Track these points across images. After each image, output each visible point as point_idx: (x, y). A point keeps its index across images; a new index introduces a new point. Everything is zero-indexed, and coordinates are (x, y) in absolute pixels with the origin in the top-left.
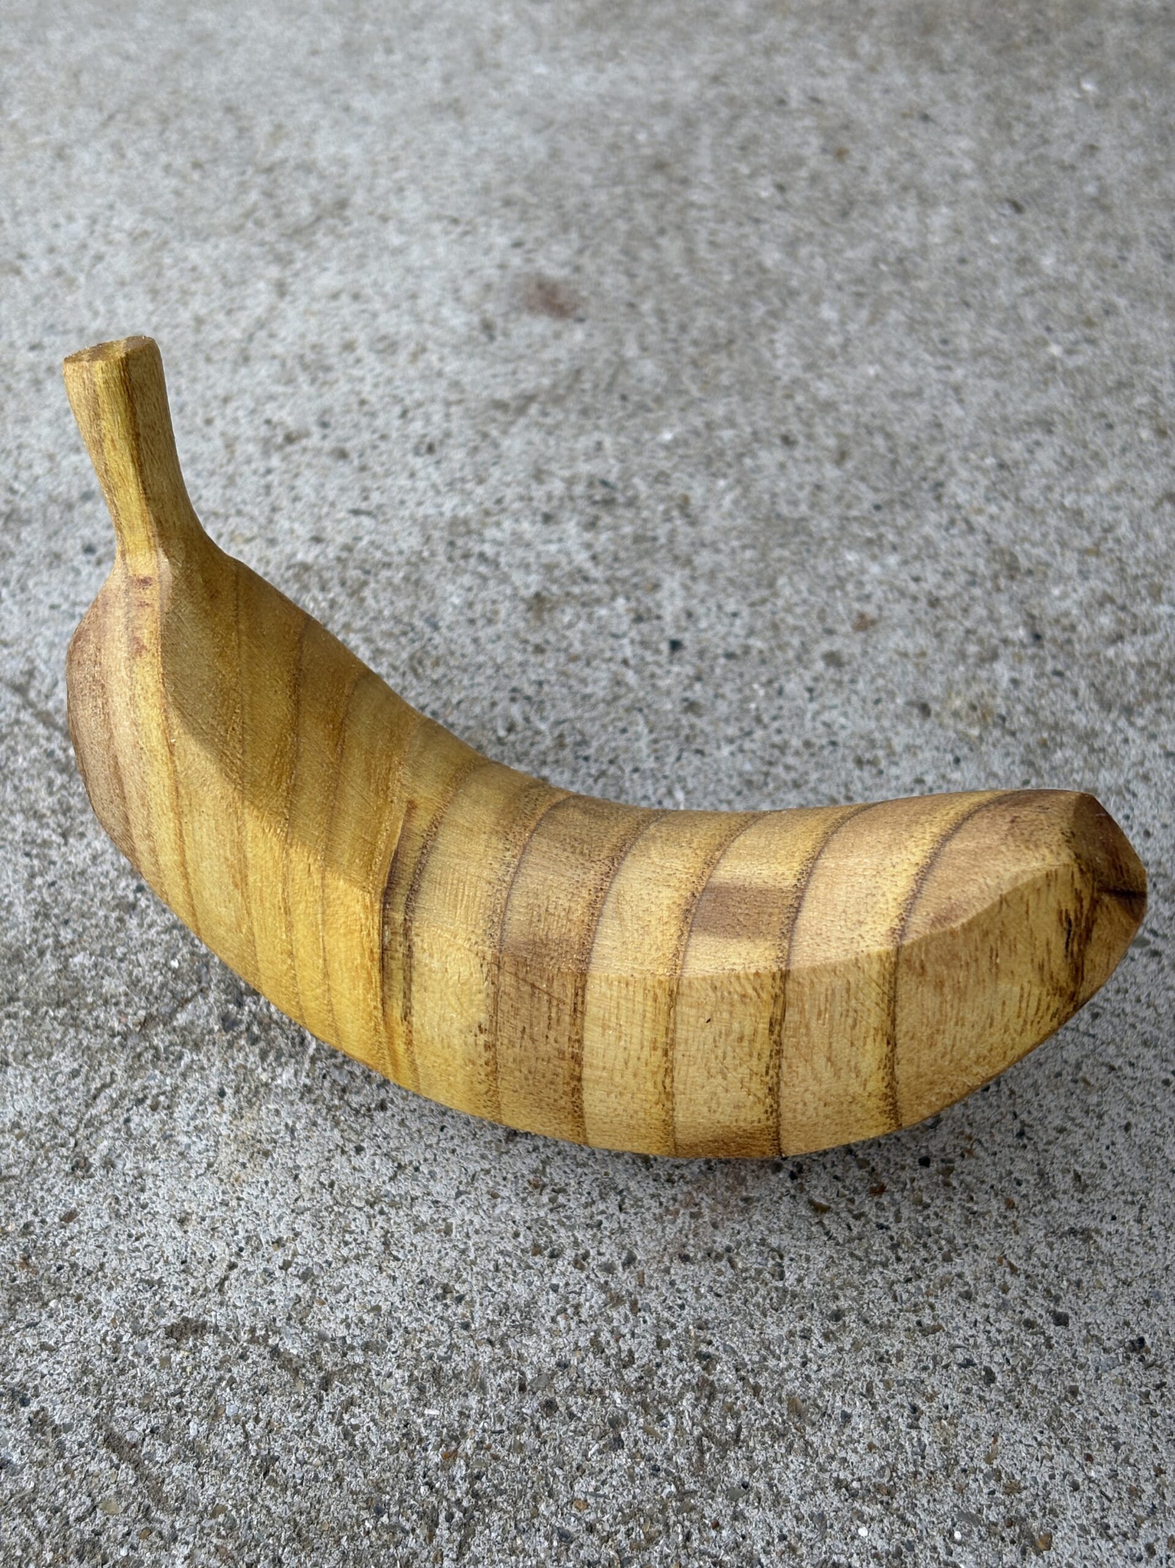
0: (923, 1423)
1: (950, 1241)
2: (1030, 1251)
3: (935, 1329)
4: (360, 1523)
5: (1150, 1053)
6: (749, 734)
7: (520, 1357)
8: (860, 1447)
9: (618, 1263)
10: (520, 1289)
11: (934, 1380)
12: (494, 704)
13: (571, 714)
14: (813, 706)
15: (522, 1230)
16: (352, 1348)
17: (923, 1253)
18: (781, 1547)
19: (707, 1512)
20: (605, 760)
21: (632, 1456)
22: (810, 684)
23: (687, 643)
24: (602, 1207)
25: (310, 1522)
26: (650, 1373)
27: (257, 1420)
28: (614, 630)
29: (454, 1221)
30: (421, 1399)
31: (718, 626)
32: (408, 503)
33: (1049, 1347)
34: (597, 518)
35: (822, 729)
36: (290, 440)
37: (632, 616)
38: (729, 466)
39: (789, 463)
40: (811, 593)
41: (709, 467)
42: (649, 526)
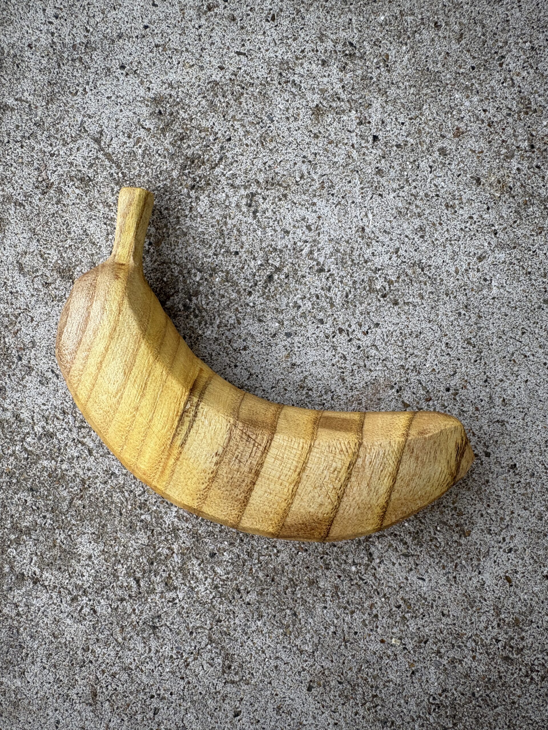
2: (481, 428)
5: (541, 351)
6: (403, 187)
12: (295, 164)
13: (328, 172)
14: (431, 176)
20: (340, 196)
22: (431, 164)
23: (380, 138)
24: (325, 398)
28: (349, 128)
31: (395, 129)
32: (262, 50)
33: (482, 464)
34: (346, 64)
35: (434, 187)
36: (209, 9)
37: (358, 121)
38: (409, 38)
39: (436, 39)
40: (437, 114)
41: (400, 37)
42: (369, 70)
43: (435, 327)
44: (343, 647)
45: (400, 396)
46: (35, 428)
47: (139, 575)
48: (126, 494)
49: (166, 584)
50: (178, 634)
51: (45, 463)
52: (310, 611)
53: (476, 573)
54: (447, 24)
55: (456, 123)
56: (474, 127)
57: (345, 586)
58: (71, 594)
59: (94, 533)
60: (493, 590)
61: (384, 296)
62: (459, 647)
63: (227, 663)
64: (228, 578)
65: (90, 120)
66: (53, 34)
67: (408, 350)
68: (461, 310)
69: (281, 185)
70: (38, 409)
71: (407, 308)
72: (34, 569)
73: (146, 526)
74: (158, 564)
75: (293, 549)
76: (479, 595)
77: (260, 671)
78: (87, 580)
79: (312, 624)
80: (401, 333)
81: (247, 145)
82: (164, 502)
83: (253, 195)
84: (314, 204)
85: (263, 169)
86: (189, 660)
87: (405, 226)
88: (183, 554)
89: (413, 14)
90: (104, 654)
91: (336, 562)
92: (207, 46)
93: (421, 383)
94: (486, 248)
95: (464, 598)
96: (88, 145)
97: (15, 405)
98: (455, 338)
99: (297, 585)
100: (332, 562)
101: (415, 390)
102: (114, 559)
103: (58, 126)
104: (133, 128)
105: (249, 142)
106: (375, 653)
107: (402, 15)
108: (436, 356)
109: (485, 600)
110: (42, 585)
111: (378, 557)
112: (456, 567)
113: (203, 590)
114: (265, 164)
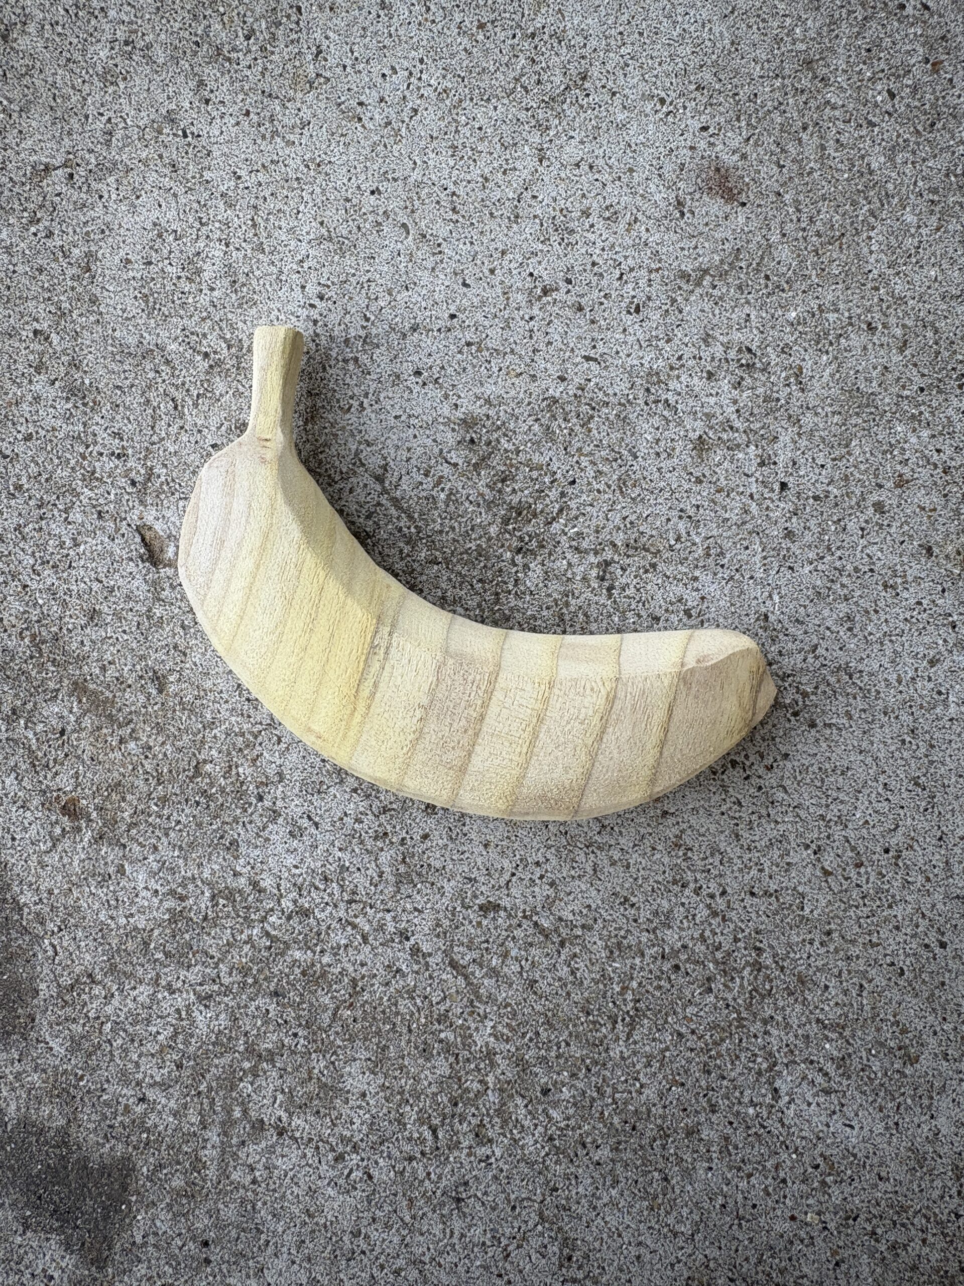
0: (865, 994)
1: (893, 897)
2: (934, 906)
3: (878, 945)
4: (579, 1018)
6: (822, 558)
7: (663, 940)
8: (832, 1003)
9: (717, 894)
10: (665, 903)
11: (874, 972)
12: (669, 520)
13: (715, 533)
14: (863, 542)
15: (667, 870)
16: (576, 926)
17: (878, 903)
18: (786, 1050)
19: (752, 1029)
20: (733, 568)
21: (716, 997)
22: (863, 525)
23: (790, 485)
24: (711, 861)
25: (554, 1015)
26: (729, 954)
27: (527, 960)
28: (746, 471)
29: (632, 861)
30: (611, 957)
31: (811, 475)
32: (621, 354)
33: (935, 959)
34: (742, 378)
35: (866, 559)
36: (546, 292)
37: (759, 460)
38: (831, 344)
39: (870, 346)
40: (872, 454)
41: (818, 343)
42: (775, 389)
43: (869, 760)
44: (735, 1227)
45: (819, 860)
46: (283, 901)
47: (436, 1121)
48: (418, 1001)
49: (477, 1135)
50: (494, 1209)
51: (298, 954)
52: (688, 1174)
53: (927, 1117)
54: (885, 326)
55: (899, 467)
56: (924, 473)
57: (738, 1137)
58: (334, 1151)
59: (369, 1059)
60: (952, 1143)
61: (795, 714)
62: (903, 1225)
63: (566, 1251)
64: (568, 1126)
65: (369, 449)
66: (315, 322)
67: (830, 792)
68: (905, 737)
69: (647, 550)
70: (286, 874)
71: (828, 731)
72: (278, 1113)
73: (447, 1048)
74: (465, 1105)
75: (664, 1083)
76: (931, 1150)
77: (615, 1264)
78: (358, 1129)
79: (692, 1193)
80: (820, 769)
81: (599, 491)
82: (473, 1012)
83: (607, 563)
84: (696, 579)
85: (622, 526)
86: (510, 1248)
87: (826, 613)
88: (501, 1090)
89: (837, 310)
90: (384, 1240)
91: (727, 1102)
92: (542, 346)
93: (848, 841)
94: (940, 647)
95: (910, 1154)
96: (365, 485)
97: (253, 868)
98: (897, 776)
99: (668, 1136)
100: (721, 1102)
101: (840, 852)
102: (399, 1097)
103: (321, 456)
104: (433, 461)
105: (602, 487)
106: (782, 1236)
107: (822, 311)
108: (870, 802)
109: (941, 1157)
110: (290, 1138)
111: (787, 1094)
112: (898, 1108)
113: (531, 1143)
114: (624, 519)
